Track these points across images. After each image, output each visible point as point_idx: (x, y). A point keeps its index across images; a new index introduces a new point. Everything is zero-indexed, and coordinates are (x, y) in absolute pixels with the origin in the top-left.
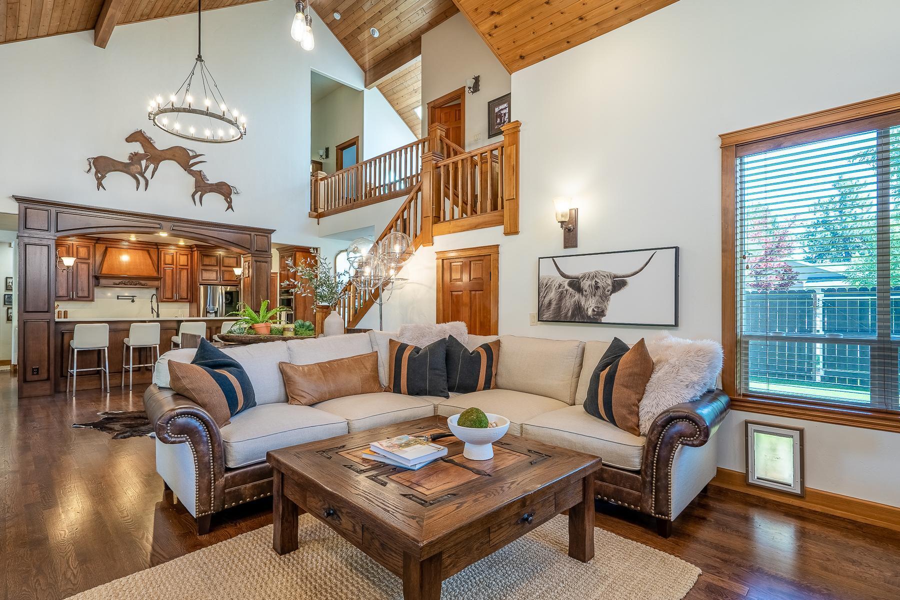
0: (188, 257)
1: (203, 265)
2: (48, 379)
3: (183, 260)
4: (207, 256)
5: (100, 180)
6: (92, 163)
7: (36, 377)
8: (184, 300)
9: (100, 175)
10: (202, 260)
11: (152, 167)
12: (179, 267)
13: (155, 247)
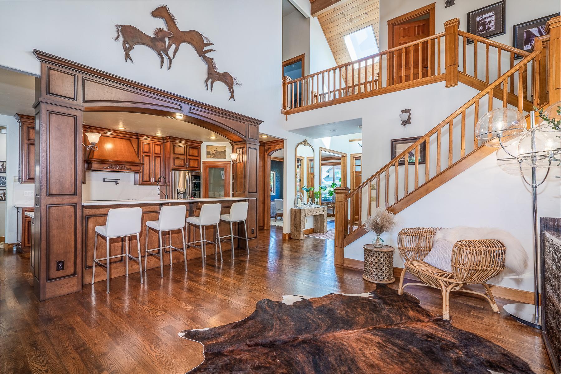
0: (161, 147)
1: (174, 154)
2: (75, 273)
3: (157, 149)
4: (178, 146)
5: (128, 51)
6: (120, 31)
7: (61, 273)
9: (128, 46)
10: (174, 150)
11: (173, 47)
12: (154, 155)
13: (136, 137)
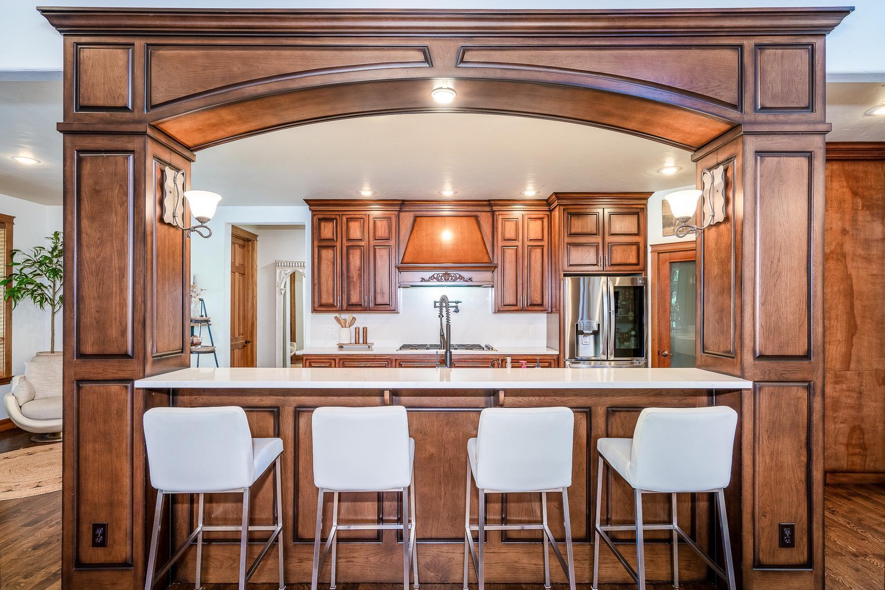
0: (543, 222)
1: (571, 235)
3: (535, 229)
4: (579, 215)
7: (101, 555)
8: (536, 308)
10: (569, 225)
12: (527, 243)
13: (488, 209)
